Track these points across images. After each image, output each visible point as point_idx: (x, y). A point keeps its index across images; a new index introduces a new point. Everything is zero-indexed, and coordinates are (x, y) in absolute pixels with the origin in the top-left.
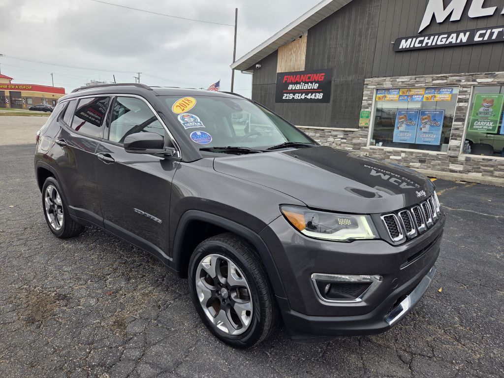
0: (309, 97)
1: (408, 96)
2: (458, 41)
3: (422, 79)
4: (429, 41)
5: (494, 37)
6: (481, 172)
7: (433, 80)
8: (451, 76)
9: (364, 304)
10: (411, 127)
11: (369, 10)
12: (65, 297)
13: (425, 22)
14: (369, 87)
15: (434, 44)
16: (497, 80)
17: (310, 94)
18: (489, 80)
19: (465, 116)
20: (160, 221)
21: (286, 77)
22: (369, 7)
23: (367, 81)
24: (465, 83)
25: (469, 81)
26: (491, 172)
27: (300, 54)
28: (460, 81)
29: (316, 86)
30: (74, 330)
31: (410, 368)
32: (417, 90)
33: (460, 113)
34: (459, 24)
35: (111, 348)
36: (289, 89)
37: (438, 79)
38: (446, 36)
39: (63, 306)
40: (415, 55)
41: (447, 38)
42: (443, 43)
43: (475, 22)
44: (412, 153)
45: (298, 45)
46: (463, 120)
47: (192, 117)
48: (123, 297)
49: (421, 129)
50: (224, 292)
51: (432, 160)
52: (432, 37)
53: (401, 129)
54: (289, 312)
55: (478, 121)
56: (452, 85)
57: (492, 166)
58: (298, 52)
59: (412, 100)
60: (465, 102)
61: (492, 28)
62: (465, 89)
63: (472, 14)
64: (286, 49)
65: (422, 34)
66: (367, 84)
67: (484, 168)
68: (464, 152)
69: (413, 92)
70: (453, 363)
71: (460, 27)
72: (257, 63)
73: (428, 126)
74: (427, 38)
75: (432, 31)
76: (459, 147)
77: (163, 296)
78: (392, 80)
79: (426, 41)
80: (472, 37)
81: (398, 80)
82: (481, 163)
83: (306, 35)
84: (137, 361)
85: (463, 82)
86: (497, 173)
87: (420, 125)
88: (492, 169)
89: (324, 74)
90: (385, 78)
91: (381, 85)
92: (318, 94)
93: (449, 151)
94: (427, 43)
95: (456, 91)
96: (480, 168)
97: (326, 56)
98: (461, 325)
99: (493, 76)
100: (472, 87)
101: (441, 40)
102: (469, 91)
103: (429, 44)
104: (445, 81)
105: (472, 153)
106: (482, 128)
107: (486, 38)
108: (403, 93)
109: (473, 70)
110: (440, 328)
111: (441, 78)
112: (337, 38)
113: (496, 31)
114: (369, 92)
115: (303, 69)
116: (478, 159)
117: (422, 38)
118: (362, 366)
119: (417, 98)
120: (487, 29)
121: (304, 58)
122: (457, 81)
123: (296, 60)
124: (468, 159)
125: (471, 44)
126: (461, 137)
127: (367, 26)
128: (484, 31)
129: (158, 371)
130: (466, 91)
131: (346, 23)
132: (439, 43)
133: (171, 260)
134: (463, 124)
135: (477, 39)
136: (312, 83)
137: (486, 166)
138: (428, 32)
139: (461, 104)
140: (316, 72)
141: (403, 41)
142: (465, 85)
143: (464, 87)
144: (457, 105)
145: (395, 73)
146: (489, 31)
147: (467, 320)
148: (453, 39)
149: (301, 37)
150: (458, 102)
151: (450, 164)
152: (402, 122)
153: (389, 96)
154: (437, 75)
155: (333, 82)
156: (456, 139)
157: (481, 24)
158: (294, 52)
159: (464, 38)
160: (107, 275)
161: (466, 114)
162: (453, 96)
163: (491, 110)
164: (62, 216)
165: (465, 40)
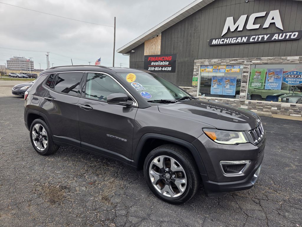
0: (163, 69)
1: (217, 69)
2: (242, 41)
3: (224, 61)
4: (227, 41)
5: (260, 40)
6: (256, 109)
7: (230, 61)
8: (239, 59)
9: (243, 175)
10: (220, 86)
11: (195, 23)
12: (66, 188)
13: (225, 31)
14: (197, 64)
15: (230, 42)
16: (262, 62)
17: (164, 68)
18: (258, 62)
19: (247, 80)
20: (126, 140)
21: (149, 58)
22: (195, 22)
23: (195, 61)
24: (246, 63)
25: (248, 62)
26: (262, 109)
27: (158, 45)
28: (244, 62)
29: (167, 63)
30: (82, 204)
31: (260, 206)
32: (222, 66)
33: (245, 79)
34: (242, 32)
35: (108, 211)
36: (152, 64)
37: (232, 60)
38: (236, 38)
39: (67, 192)
40: (220, 48)
41: (236, 39)
42: (234, 42)
43: (250, 31)
44: (221, 100)
45: (156, 40)
46: (246, 82)
47: (138, 84)
48: (100, 185)
49: (225, 87)
50: (168, 175)
51: (232, 103)
52: (229, 39)
53: (214, 87)
54: (207, 182)
55: (254, 83)
56: (240, 64)
57: (262, 106)
58: (156, 44)
59: (220, 72)
60: (247, 73)
61: (259, 35)
62: (246, 66)
63: (248, 27)
64: (149, 42)
65: (223, 37)
66: (196, 63)
67: (258, 107)
68: (248, 99)
69: (220, 67)
70: (278, 202)
71: (242, 34)
72: (133, 50)
73: (228, 86)
74: (226, 39)
75: (228, 35)
76: (245, 96)
77: (122, 182)
78: (208, 61)
79: (226, 41)
80: (249, 39)
81: (212, 61)
82: (256, 105)
83: (160, 35)
84: (126, 216)
85: (246, 62)
86: (264, 110)
87: (225, 85)
88: (262, 107)
89: (171, 57)
90: (205, 60)
91: (203, 63)
92: (168, 68)
93: (240, 99)
94: (226, 42)
95: (242, 67)
96: (256, 107)
97: (172, 47)
98: (275, 185)
99: (260, 59)
100: (250, 65)
101: (233, 41)
102: (248, 67)
103: (227, 43)
104: (236, 62)
105: (251, 99)
106: (256, 86)
107: (256, 40)
108: (215, 67)
109: (250, 56)
110: (266, 187)
111: (234, 60)
112: (178, 38)
113: (261, 37)
114: (197, 67)
115: (159, 53)
116: (255, 102)
117: (224, 39)
118: (239, 207)
119: (223, 71)
120: (256, 35)
121: (160, 47)
122: (242, 62)
123: (155, 49)
124: (250, 103)
125: (248, 43)
126: (246, 91)
127: (194, 32)
128: (255, 37)
129: (140, 219)
130: (247, 67)
131: (183, 29)
132: (232, 42)
133: (133, 161)
134: (247, 84)
135: (251, 40)
136: (165, 61)
137: (259, 106)
138: (226, 36)
139: (245, 74)
140: (167, 55)
141: (214, 40)
142: (247, 64)
143: (246, 65)
144: (243, 74)
145: (210, 57)
146: (257, 36)
147: (277, 182)
148: (239, 40)
149: (157, 36)
150: (243, 73)
151: (241, 105)
152: (215, 84)
153: (207, 70)
154: (232, 59)
155: (177, 61)
156: (243, 92)
157: (253, 32)
158: (154, 44)
159: (245, 40)
160: (84, 174)
161: (247, 79)
162: (241, 70)
163: (260, 77)
164: (46, 142)
165: (245, 41)
